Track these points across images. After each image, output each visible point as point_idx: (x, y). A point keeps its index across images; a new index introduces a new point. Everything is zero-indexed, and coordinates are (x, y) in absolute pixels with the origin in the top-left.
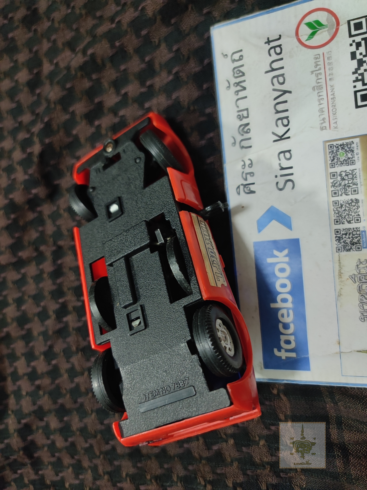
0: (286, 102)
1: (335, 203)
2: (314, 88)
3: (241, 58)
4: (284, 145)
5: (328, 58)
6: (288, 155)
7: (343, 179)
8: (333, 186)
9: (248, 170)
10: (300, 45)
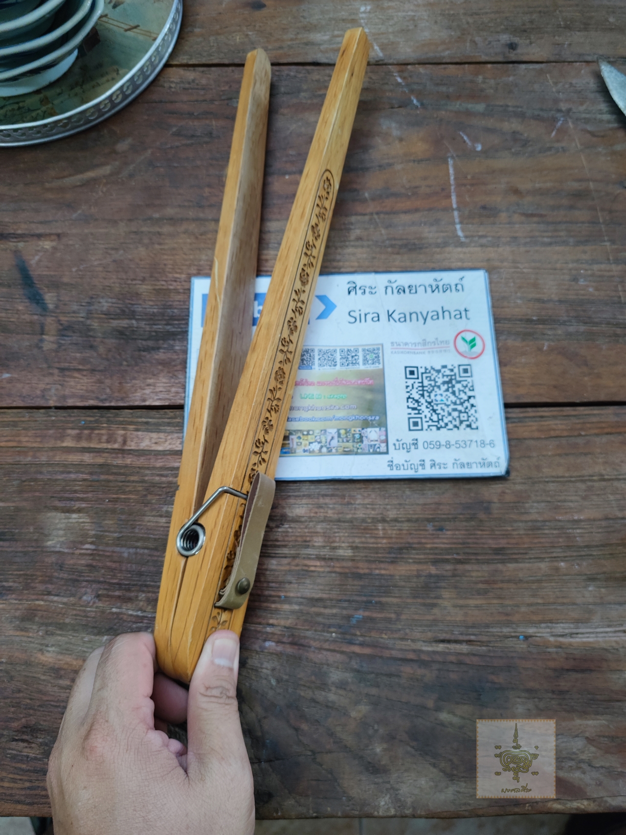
0: (418, 320)
1: (335, 351)
2: (424, 340)
3: (457, 290)
4: (384, 317)
5: (445, 351)
6: (376, 319)
7: (353, 357)
8: (348, 350)
9: (367, 290)
10: (458, 332)
